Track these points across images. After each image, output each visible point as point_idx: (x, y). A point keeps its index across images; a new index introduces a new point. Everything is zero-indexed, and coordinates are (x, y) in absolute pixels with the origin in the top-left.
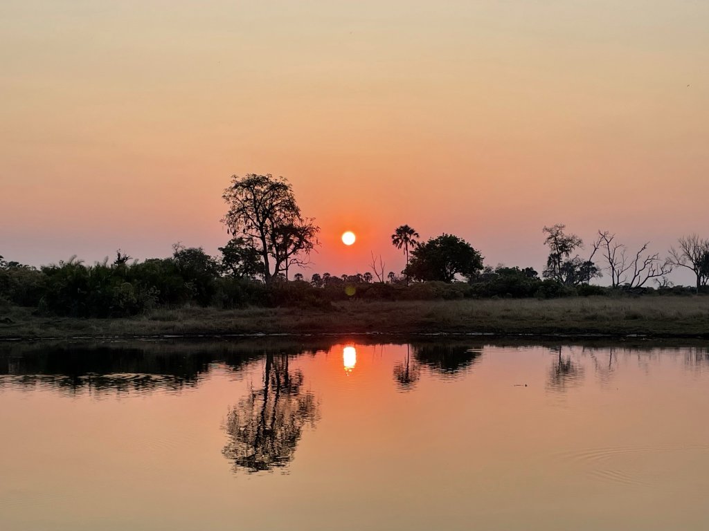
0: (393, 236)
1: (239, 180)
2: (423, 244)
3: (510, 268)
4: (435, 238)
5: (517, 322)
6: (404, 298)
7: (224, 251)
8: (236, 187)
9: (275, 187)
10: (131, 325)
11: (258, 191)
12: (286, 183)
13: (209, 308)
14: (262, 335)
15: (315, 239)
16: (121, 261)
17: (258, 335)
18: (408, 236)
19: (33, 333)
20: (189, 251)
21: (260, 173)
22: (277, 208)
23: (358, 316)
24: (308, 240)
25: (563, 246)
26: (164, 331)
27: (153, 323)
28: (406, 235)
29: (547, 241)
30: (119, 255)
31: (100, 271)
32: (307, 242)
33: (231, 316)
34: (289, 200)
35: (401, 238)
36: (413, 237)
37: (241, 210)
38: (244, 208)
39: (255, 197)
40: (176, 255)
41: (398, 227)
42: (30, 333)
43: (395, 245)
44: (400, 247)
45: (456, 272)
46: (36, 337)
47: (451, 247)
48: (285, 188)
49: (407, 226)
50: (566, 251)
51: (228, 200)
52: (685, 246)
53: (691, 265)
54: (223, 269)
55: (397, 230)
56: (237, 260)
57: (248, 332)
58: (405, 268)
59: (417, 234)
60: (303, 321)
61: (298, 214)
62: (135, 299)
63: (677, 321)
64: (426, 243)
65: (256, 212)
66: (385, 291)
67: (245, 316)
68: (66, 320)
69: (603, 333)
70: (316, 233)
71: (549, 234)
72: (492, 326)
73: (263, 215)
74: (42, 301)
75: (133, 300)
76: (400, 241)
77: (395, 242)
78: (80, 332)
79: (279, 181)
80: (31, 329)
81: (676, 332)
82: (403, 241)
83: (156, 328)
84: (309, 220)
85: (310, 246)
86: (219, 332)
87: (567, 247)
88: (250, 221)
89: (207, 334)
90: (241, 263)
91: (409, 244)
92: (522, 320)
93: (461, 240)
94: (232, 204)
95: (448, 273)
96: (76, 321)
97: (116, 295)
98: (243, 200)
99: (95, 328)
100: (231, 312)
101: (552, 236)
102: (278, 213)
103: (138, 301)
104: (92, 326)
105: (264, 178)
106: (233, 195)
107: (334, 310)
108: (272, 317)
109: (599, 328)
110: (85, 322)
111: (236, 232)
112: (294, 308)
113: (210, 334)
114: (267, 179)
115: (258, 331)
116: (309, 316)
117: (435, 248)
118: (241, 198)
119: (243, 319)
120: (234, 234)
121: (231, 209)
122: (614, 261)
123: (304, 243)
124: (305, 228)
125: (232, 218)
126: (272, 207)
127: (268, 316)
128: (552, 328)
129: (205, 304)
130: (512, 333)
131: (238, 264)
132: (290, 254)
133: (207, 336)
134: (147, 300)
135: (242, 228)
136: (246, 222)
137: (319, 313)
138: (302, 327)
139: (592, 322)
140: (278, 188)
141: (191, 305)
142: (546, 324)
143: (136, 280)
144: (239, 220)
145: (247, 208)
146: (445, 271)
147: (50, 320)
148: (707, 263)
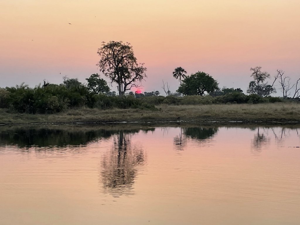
0: (174, 72)
1: (106, 44)
2: (188, 76)
3: (229, 88)
4: (194, 73)
5: (253, 115)
7: (89, 80)
8: (104, 47)
9: (124, 47)
10: (59, 117)
11: (115, 50)
12: (130, 46)
13: (95, 109)
14: (125, 122)
15: (144, 74)
16: (45, 85)
17: (123, 122)
18: (181, 73)
19: (11, 122)
20: (71, 80)
21: (116, 41)
22: (125, 58)
24: (141, 74)
25: (260, 78)
26: (76, 121)
27: (69, 117)
28: (180, 72)
29: (253, 75)
30: (45, 82)
32: (140, 76)
33: (107, 113)
34: (131, 55)
35: (177, 74)
36: (184, 73)
37: (107, 59)
39: (114, 53)
40: (65, 82)
41: (176, 68)
43: (175, 77)
44: (177, 78)
45: (205, 91)
46: (13, 124)
47: (203, 78)
48: (129, 48)
49: (180, 67)
50: (262, 80)
51: (100, 54)
55: (176, 69)
57: (118, 121)
58: (178, 89)
59: (185, 72)
61: (135, 62)
62: (59, 104)
64: (190, 76)
65: (115, 61)
67: (114, 113)
68: (25, 115)
69: (298, 121)
70: (144, 71)
71: (253, 72)
72: (241, 117)
73: (117, 62)
74: (11, 105)
75: (57, 105)
76: (177, 75)
77: (175, 75)
78: (33, 121)
79: (126, 44)
80: (9, 120)
82: (178, 75)
83: (72, 119)
84: (141, 64)
85: (141, 77)
86: (104, 121)
87: (262, 78)
89: (98, 122)
90: (97, 86)
91: (181, 76)
92: (255, 114)
93: (207, 75)
94: (102, 57)
95: (201, 91)
96: (30, 116)
97: (49, 102)
99: (41, 119)
100: (107, 111)
101: (255, 72)
102: (126, 61)
103: (60, 106)
104: (39, 118)
105: (118, 43)
106: (102, 51)
107: (157, 110)
108: (128, 113)
109: (295, 118)
110: (35, 116)
111: (104, 70)
112: (137, 109)
113: (99, 122)
114: (120, 43)
115: (123, 121)
116: (147, 113)
117: (195, 79)
118: (106, 53)
119: (114, 115)
120: (103, 71)
121: (101, 59)
122: (284, 85)
123: (139, 76)
124: (139, 68)
125: (102, 63)
126: (122, 58)
127: (127, 113)
128: (272, 118)
129: (92, 107)
130: (252, 121)
131: (95, 87)
132: (131, 82)
133: (98, 123)
134: (64, 105)
135: (107, 69)
136: (110, 65)
137: (151, 111)
138: (145, 119)
139: (291, 115)
140: (125, 48)
141: (86, 107)
142: (268, 117)
143: (58, 95)
144: (105, 65)
145: (110, 58)
146: (199, 90)
147: (17, 115)
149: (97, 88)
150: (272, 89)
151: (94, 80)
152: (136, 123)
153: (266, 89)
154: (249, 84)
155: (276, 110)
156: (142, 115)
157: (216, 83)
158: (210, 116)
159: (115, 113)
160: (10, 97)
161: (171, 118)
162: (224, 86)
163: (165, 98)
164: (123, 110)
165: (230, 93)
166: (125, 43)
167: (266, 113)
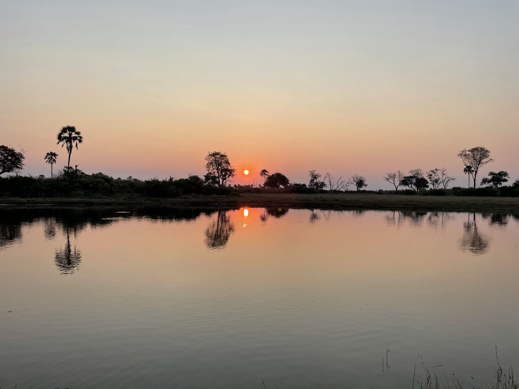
0: (261, 173)
1: (211, 153)
4: (274, 174)
6: (263, 193)
7: (206, 176)
8: (209, 156)
9: (222, 156)
11: (216, 157)
12: (226, 155)
13: (201, 195)
15: (235, 173)
16: (171, 179)
17: (216, 204)
18: (265, 173)
19: (141, 202)
20: (194, 176)
21: (217, 151)
22: (223, 163)
23: (249, 198)
24: (233, 173)
25: (315, 177)
26: (185, 202)
27: (181, 200)
29: (310, 175)
31: (164, 182)
34: (227, 160)
36: (267, 173)
37: (211, 163)
39: (216, 159)
40: (189, 178)
41: (262, 170)
44: (263, 176)
45: (280, 185)
46: (143, 204)
47: (279, 177)
49: (265, 169)
51: (207, 160)
52: (353, 178)
53: (355, 183)
54: (205, 182)
56: (209, 179)
57: (213, 203)
58: (264, 183)
60: (231, 200)
61: (230, 165)
64: (271, 175)
65: (216, 164)
66: (257, 191)
67: (212, 198)
70: (235, 171)
71: (310, 173)
72: (292, 202)
73: (218, 165)
74: (145, 192)
75: (175, 192)
76: (263, 174)
77: (261, 175)
78: (157, 202)
79: (224, 154)
83: (183, 201)
84: (233, 167)
85: (233, 175)
88: (214, 167)
90: (211, 180)
91: (265, 175)
95: (278, 185)
96: (156, 199)
97: (169, 190)
99: (162, 201)
100: (208, 196)
101: (312, 174)
102: (223, 165)
103: (177, 192)
105: (219, 153)
106: (208, 158)
108: (221, 198)
111: (209, 170)
112: (228, 196)
117: (274, 177)
118: (211, 159)
121: (208, 163)
122: (331, 182)
123: (231, 174)
124: (232, 169)
125: (208, 166)
126: (221, 162)
129: (198, 194)
132: (227, 178)
135: (212, 169)
138: (230, 202)
141: (194, 194)
143: (177, 186)
144: (210, 167)
145: (213, 162)
147: (147, 198)
148: (360, 183)
150: (324, 185)
151: (209, 176)
153: (320, 184)
154: (309, 181)
157: (288, 180)
162: (294, 182)
163: (253, 189)
164: (218, 196)
166: (222, 153)
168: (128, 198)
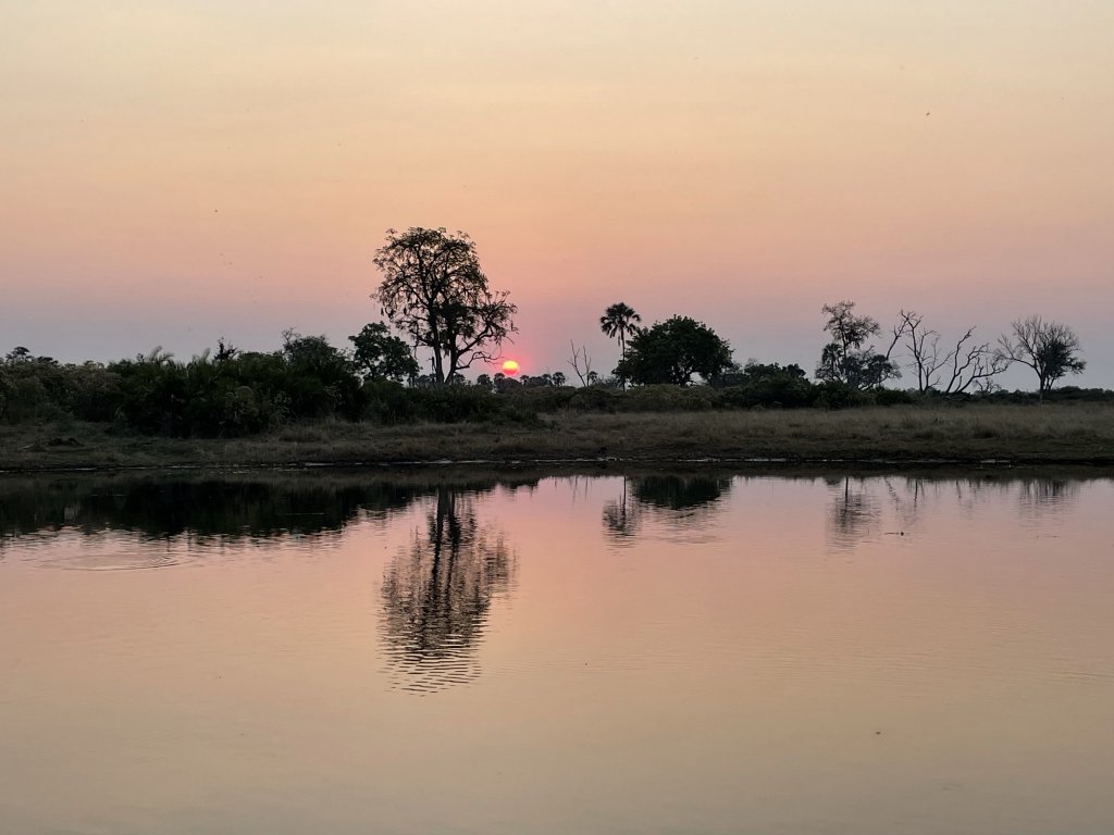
0: (603, 319)
1: (398, 236)
2: (646, 330)
3: (766, 365)
4: (662, 322)
7: (358, 341)
8: (393, 246)
9: (450, 246)
10: (255, 448)
11: (425, 253)
12: (467, 241)
13: (364, 424)
14: (448, 462)
15: (508, 322)
16: (223, 355)
17: (441, 462)
18: (625, 319)
19: (113, 461)
20: (307, 341)
22: (453, 278)
24: (499, 324)
25: (852, 333)
26: (304, 457)
27: (285, 446)
28: (621, 318)
29: (829, 327)
30: (222, 346)
31: (199, 368)
32: (497, 327)
33: (397, 435)
34: (471, 267)
35: (614, 322)
36: (631, 321)
37: (401, 280)
38: (405, 277)
39: (421, 262)
40: (288, 347)
41: (610, 305)
42: (109, 459)
43: (606, 332)
44: (613, 335)
45: (693, 371)
46: (118, 466)
47: (687, 335)
48: (466, 248)
49: (622, 305)
50: (856, 340)
51: (381, 265)
52: (1021, 333)
53: (1029, 358)
54: (357, 366)
55: (609, 310)
56: (376, 353)
57: (427, 458)
58: (617, 366)
59: (637, 316)
60: (507, 441)
61: (484, 288)
62: (257, 411)
63: (1052, 440)
64: (650, 329)
65: (424, 284)
68: (159, 441)
69: (946, 458)
70: (510, 315)
71: (830, 316)
72: (783, 448)
73: (432, 288)
74: (120, 414)
75: (253, 412)
76: (613, 326)
77: (606, 327)
78: (179, 459)
79: (458, 238)
80: (110, 455)
81: (1053, 456)
82: (616, 326)
83: (293, 452)
84: (500, 295)
85: (501, 332)
86: (384, 458)
87: (857, 335)
88: (414, 297)
89: (367, 460)
90: (381, 358)
91: (625, 330)
92: (823, 439)
93: (700, 325)
94: (386, 272)
95: (682, 373)
96: (171, 443)
97: (229, 405)
98: (403, 266)
99: (203, 452)
100: (397, 428)
101: (837, 319)
102: (455, 285)
103: (260, 412)
104: (199, 451)
105: (435, 233)
106: (389, 258)
107: (545, 426)
108: (457, 436)
109: (938, 451)
110: (186, 444)
111: (393, 312)
112: (486, 423)
113: (373, 461)
114: (439, 235)
115: (441, 457)
116: (512, 435)
117: (663, 336)
118: (400, 262)
119: (416, 440)
120: (390, 315)
121: (385, 280)
122: (922, 355)
123: (493, 329)
124: (493, 306)
125: (388, 292)
126: (446, 276)
127: (452, 435)
128: (870, 450)
129: (354, 418)
130: (813, 458)
131: (377, 359)
132: (472, 345)
133: (368, 463)
134: (272, 412)
135: (403, 307)
136: (409, 298)
137: (525, 430)
138: (505, 451)
139: (927, 442)
140: (454, 248)
141: (336, 419)
142: (861, 446)
143: (255, 383)
144: (397, 296)
145: (409, 277)
146: (677, 369)
147: (133, 440)
148: (1053, 357)
149: (382, 362)
150: (889, 368)
151: (373, 340)
152: (478, 464)
153: (869, 365)
154: (822, 353)
155: (886, 427)
156: (497, 441)
157: (725, 350)
158: (694, 444)
159: (418, 435)
160: (118, 388)
161: (582, 449)
162: (750, 359)
163: (576, 393)
164: (443, 426)
165: (762, 379)
166: (450, 234)
167: (854, 437)
168: (51, 444)
